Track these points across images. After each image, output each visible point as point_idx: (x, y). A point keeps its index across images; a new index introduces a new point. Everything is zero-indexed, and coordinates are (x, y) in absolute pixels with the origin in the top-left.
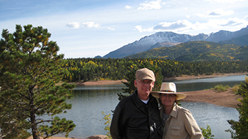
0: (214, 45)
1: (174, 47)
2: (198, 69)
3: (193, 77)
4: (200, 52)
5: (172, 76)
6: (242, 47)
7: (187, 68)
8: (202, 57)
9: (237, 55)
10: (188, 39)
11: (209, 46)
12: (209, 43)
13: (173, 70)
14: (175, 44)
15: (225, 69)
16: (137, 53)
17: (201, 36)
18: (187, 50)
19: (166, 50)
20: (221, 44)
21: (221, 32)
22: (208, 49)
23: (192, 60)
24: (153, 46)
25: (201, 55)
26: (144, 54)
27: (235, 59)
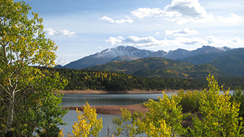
0: (171, 62)
1: (133, 61)
2: (150, 84)
3: (144, 91)
4: (158, 68)
5: (124, 90)
6: (196, 66)
7: (140, 82)
8: (159, 73)
9: (191, 73)
10: (148, 54)
11: (166, 63)
12: (167, 60)
13: (125, 84)
14: (135, 59)
15: (177, 86)
16: (97, 64)
17: (160, 52)
18: (146, 65)
19: (126, 64)
20: (178, 62)
21: (179, 50)
22: (166, 66)
23: (149, 75)
24: (114, 59)
25: (158, 70)
26: (104, 66)
27: (189, 77)
